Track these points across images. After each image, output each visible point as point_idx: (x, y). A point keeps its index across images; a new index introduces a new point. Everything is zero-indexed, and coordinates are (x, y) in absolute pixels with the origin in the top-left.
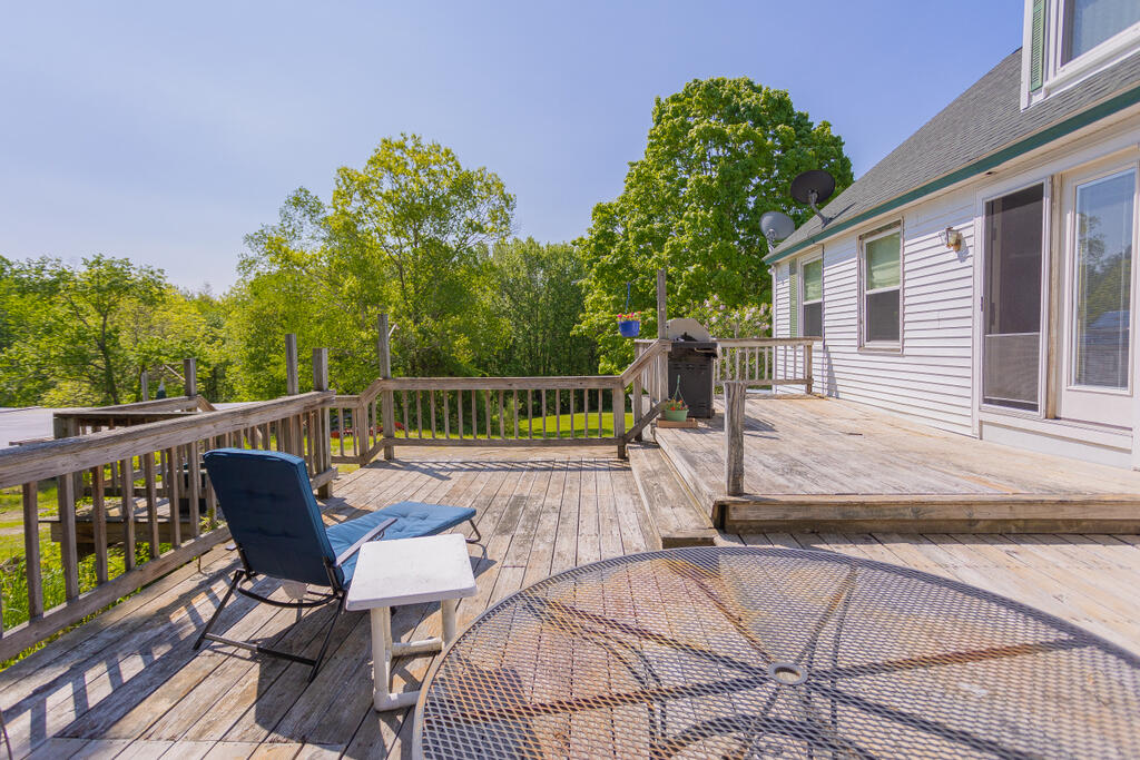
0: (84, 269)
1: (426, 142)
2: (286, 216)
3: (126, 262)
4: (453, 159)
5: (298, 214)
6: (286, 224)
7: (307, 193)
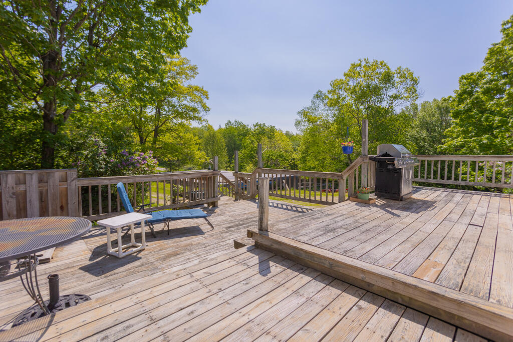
0: (253, 128)
1: (371, 61)
2: (313, 103)
3: (264, 124)
4: (385, 65)
5: (318, 101)
6: (313, 105)
7: (321, 92)
